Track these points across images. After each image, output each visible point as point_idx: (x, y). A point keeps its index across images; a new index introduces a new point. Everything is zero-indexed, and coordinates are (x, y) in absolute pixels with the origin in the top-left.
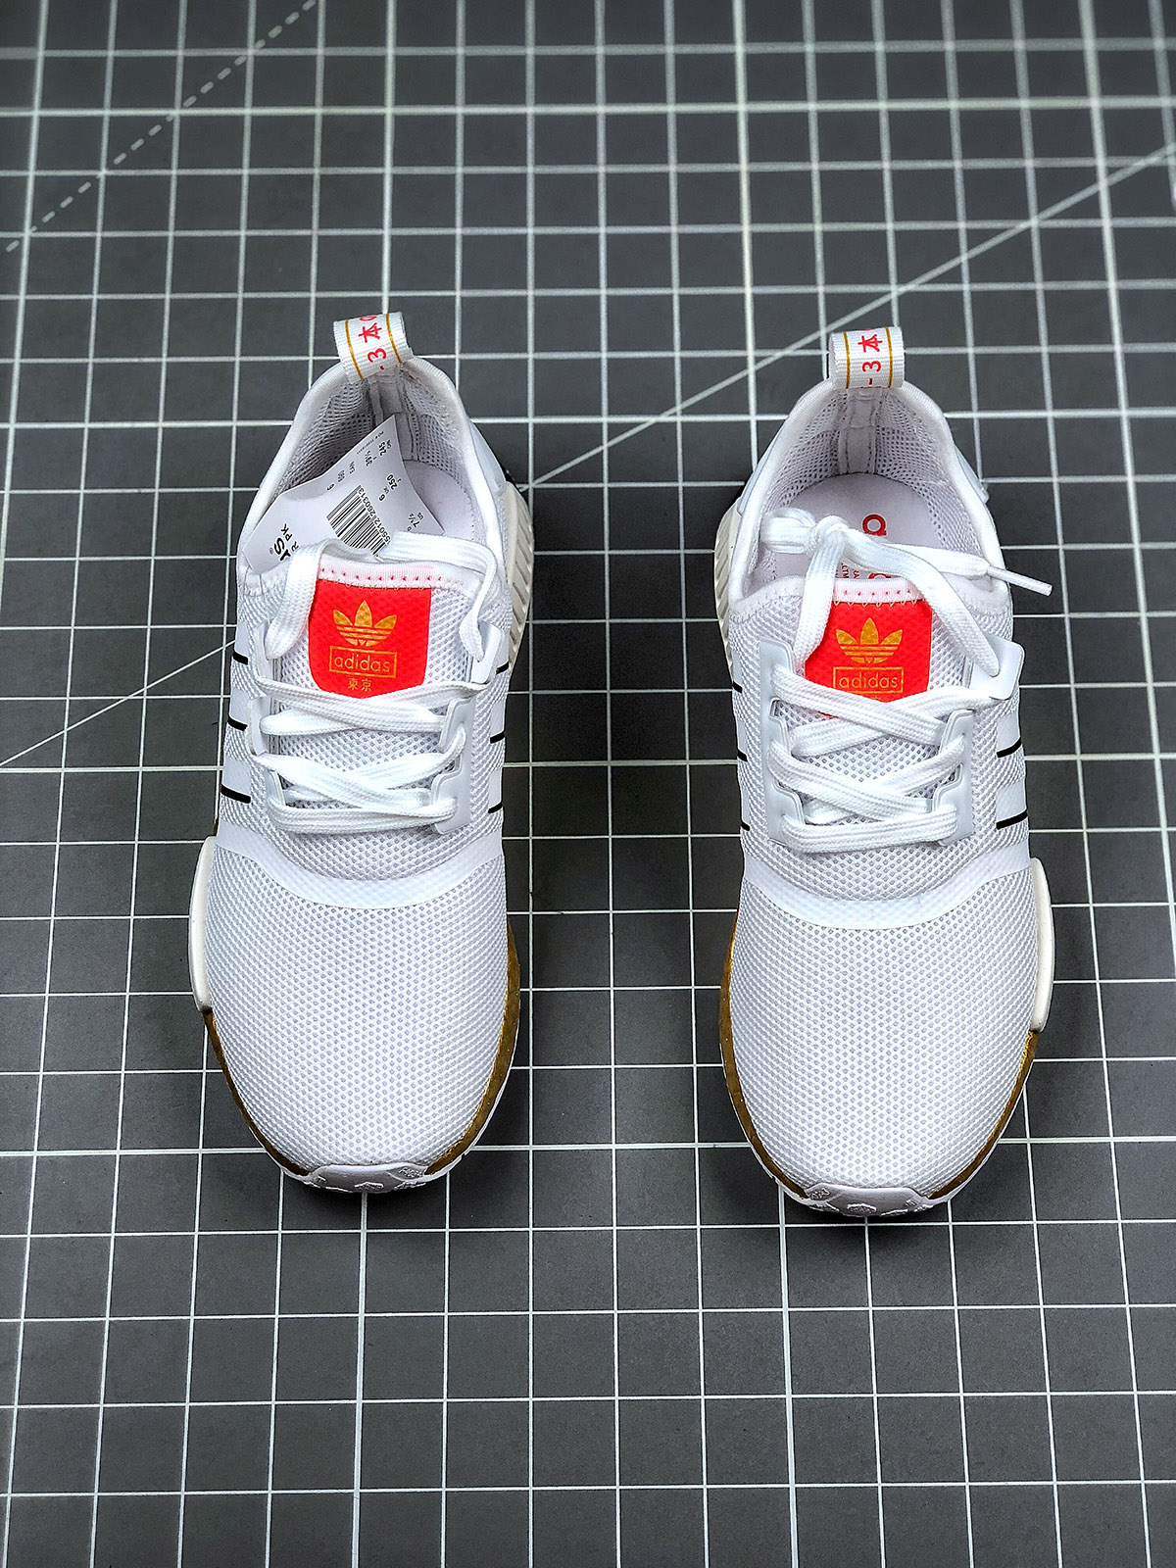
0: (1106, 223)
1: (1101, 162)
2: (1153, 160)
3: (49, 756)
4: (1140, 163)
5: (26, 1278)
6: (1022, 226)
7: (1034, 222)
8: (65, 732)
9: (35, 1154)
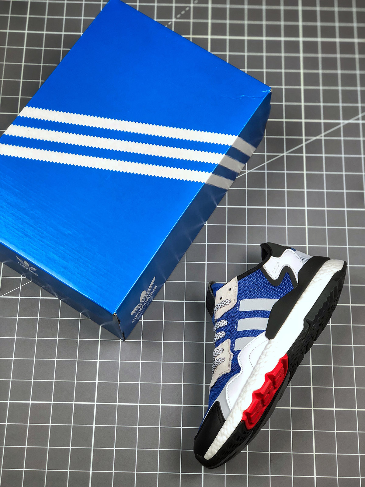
0: (304, 155)
1: (304, 137)
2: (318, 137)
3: (16, 293)
4: (314, 138)
5: (5, 435)
6: (282, 155)
7: (285, 154)
8: (21, 286)
9: (9, 402)
